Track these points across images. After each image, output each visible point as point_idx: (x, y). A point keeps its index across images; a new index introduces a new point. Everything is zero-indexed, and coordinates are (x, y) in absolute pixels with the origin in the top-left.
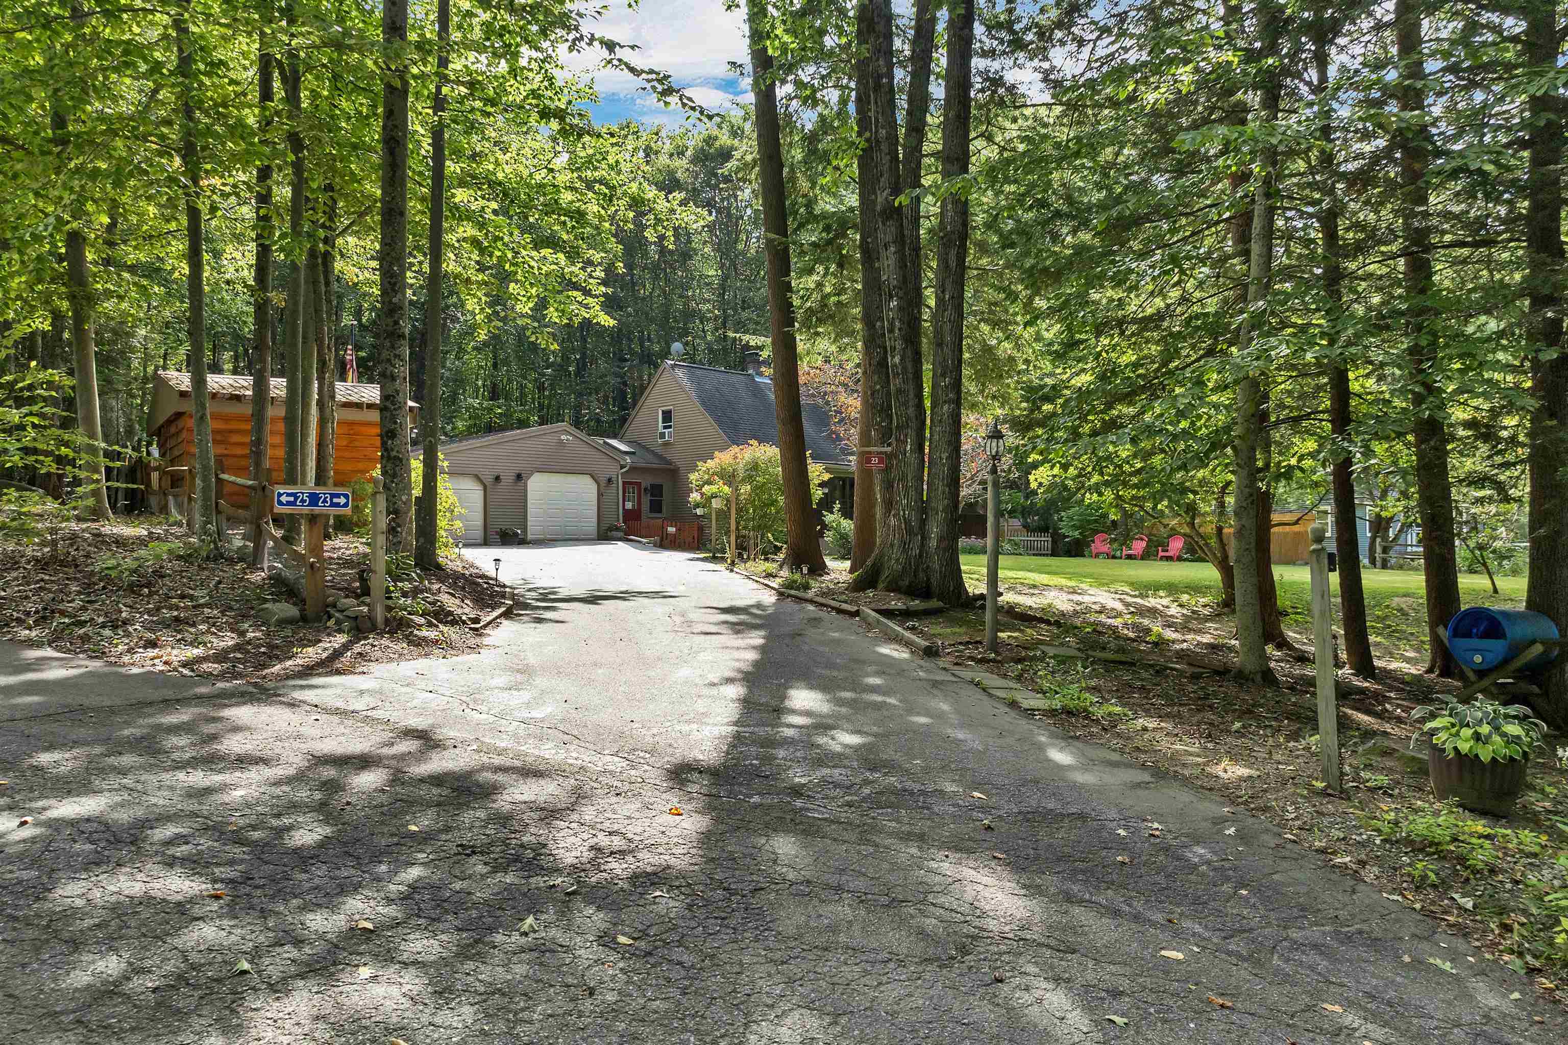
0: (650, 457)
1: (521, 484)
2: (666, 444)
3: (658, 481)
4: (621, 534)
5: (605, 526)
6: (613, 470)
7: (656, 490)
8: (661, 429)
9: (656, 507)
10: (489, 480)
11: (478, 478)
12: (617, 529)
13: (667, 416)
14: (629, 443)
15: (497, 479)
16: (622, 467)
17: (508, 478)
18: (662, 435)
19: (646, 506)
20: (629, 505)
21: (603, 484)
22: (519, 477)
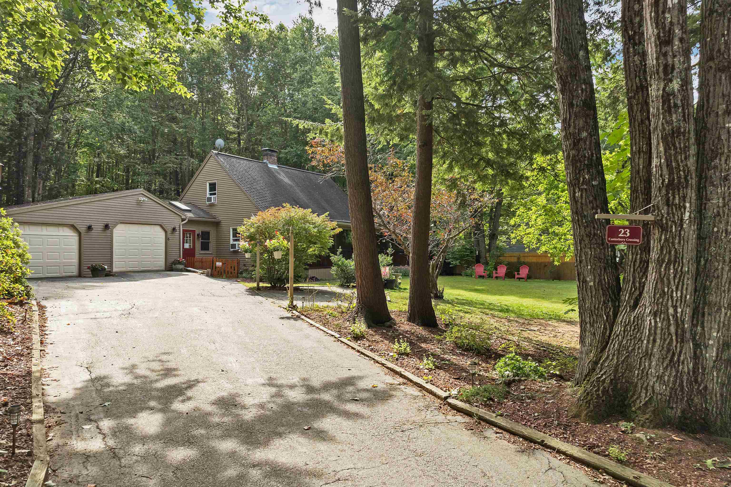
0: (202, 214)
1: (108, 231)
2: (212, 205)
3: (206, 229)
4: (181, 267)
5: (171, 260)
6: (176, 222)
7: (205, 236)
8: (208, 196)
9: (205, 247)
10: (83, 229)
11: (73, 227)
12: (180, 263)
13: (213, 187)
14: (186, 204)
15: (90, 228)
16: (183, 220)
17: (98, 227)
18: (209, 199)
19: (198, 245)
20: (187, 246)
21: (169, 232)
22: (107, 227)
